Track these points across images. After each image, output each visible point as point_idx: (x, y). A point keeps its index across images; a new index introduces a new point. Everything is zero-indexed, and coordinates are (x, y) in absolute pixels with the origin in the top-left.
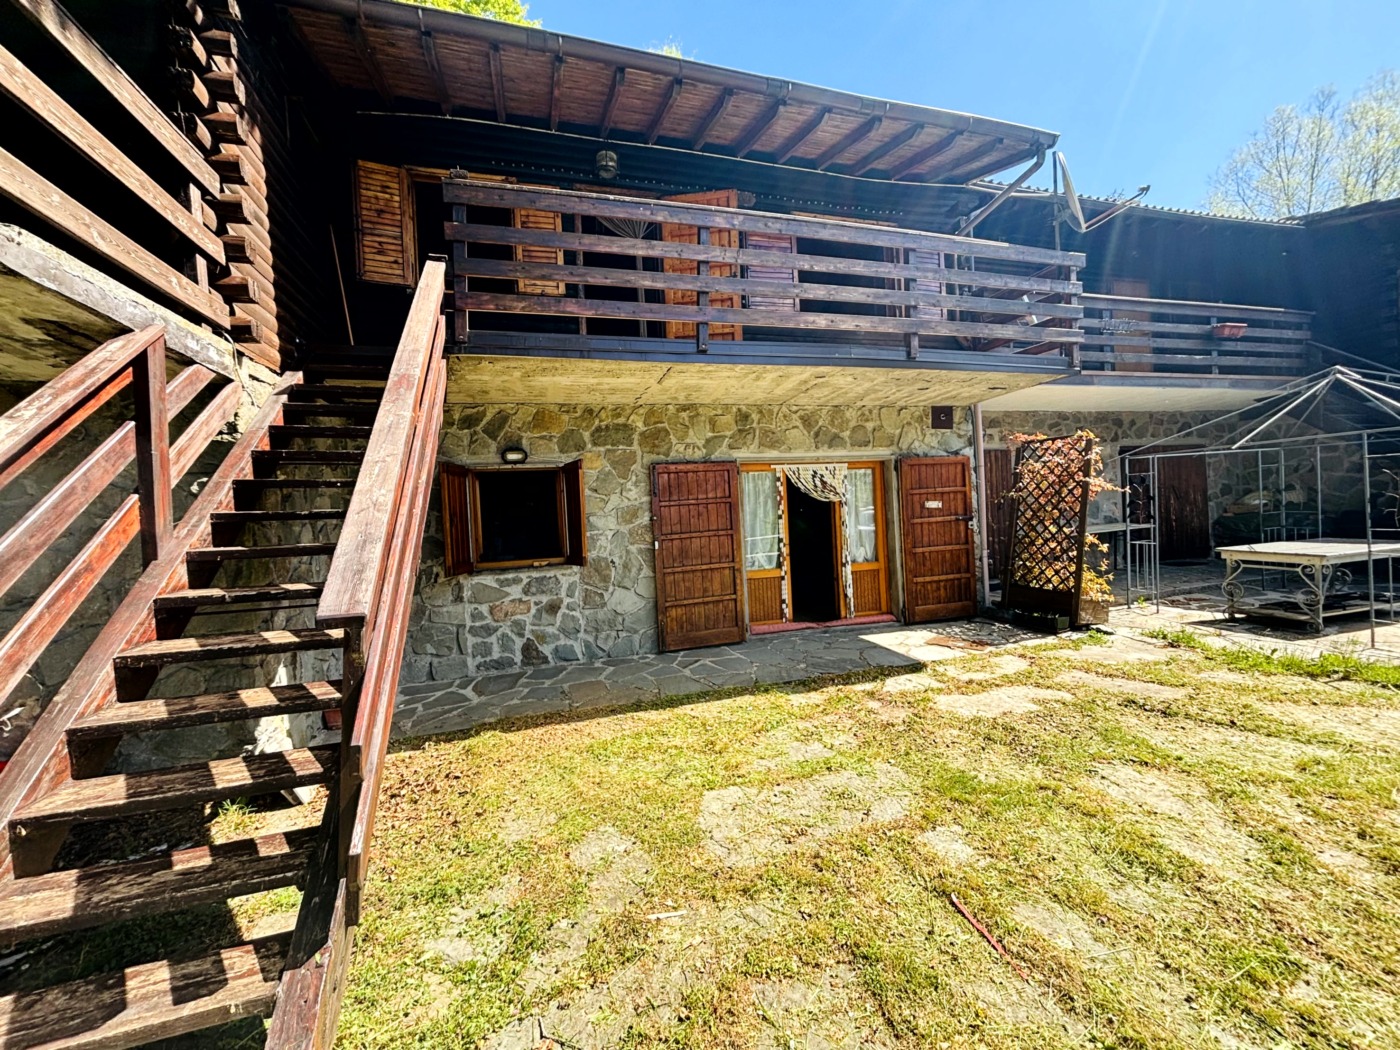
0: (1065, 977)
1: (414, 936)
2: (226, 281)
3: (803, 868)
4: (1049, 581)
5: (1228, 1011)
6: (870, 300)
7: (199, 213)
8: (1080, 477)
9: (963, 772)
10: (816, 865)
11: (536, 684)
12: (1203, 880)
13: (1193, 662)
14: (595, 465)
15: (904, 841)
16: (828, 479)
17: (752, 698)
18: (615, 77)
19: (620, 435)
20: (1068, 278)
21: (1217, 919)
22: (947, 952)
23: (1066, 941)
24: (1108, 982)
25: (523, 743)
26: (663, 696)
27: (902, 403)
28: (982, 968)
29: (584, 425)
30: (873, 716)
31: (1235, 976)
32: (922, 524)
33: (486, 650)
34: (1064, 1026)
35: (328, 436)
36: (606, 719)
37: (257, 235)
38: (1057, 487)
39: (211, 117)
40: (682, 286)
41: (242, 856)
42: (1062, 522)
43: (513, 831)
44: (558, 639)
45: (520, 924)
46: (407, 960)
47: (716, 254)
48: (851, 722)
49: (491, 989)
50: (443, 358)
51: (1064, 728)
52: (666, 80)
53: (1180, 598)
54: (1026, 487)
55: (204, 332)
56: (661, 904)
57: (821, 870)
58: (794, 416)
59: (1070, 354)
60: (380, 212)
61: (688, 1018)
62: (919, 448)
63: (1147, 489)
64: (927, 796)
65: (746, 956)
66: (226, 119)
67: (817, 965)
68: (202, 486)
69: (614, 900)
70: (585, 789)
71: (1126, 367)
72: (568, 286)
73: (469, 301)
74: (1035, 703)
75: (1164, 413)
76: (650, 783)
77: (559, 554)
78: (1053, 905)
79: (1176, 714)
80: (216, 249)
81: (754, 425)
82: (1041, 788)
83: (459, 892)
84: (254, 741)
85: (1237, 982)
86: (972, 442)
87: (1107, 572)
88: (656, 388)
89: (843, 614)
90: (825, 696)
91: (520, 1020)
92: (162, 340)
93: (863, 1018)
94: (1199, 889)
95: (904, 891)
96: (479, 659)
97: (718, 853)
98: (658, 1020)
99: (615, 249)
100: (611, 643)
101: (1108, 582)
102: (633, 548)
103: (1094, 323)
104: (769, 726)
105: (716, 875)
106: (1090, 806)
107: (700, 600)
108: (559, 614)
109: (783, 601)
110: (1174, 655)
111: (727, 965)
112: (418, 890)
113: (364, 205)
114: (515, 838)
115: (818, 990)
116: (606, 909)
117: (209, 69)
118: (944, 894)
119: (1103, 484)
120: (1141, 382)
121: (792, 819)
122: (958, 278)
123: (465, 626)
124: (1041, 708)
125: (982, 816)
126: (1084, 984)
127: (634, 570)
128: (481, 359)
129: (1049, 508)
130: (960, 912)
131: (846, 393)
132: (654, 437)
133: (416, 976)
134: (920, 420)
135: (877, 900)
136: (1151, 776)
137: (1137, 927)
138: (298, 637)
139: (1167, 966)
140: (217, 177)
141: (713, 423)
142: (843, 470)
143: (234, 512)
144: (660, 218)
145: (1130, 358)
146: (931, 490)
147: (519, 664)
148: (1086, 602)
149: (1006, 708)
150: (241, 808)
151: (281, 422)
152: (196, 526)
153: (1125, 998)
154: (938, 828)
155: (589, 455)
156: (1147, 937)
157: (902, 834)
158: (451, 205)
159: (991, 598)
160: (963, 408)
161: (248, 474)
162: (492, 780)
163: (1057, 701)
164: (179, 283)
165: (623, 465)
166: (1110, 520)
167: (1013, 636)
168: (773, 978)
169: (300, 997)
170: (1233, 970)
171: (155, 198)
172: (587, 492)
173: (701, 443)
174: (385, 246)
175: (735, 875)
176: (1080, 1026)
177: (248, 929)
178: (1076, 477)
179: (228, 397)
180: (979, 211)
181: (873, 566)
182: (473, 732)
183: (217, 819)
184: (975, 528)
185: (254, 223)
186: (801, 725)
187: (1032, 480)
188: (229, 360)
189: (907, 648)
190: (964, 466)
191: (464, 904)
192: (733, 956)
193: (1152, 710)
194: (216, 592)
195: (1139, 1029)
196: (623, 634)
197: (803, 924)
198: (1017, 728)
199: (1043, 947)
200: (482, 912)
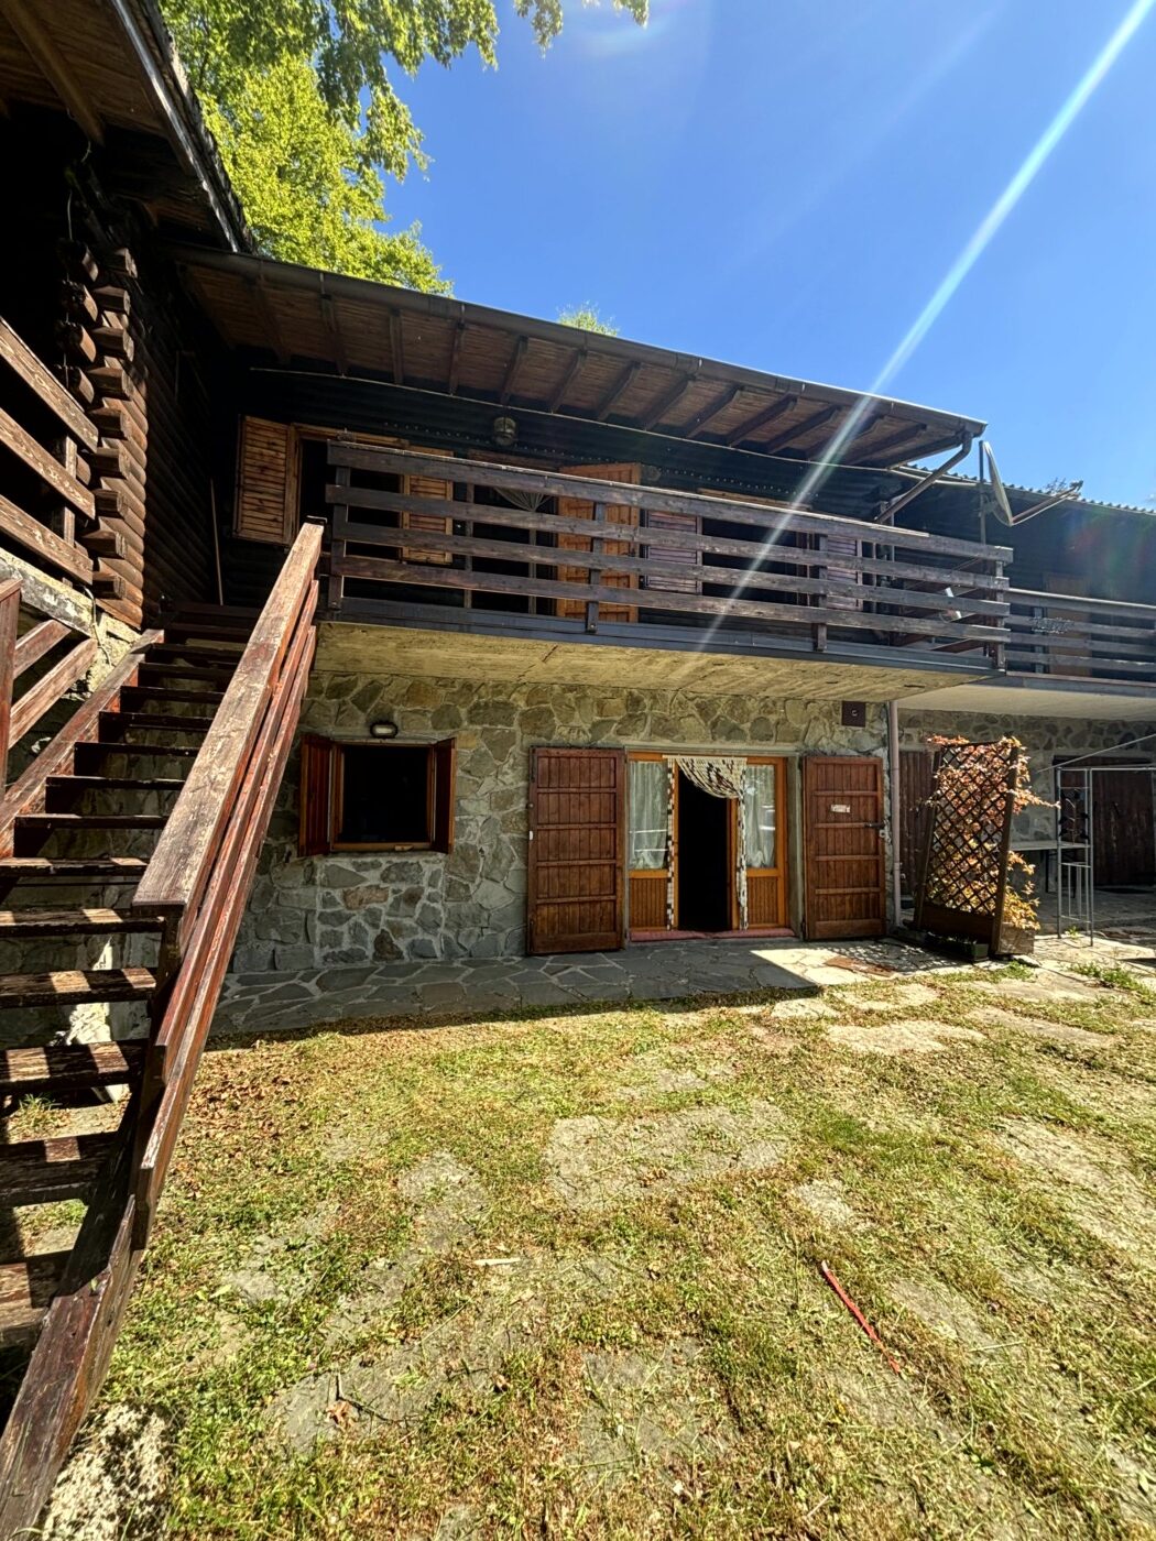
0: (943, 1373)
1: (212, 1266)
2: (94, 535)
3: (656, 1216)
4: (967, 901)
5: (1130, 1430)
6: (775, 587)
7: (72, 467)
8: (1003, 788)
9: (851, 1117)
10: (672, 1215)
11: (388, 981)
12: (1115, 1267)
13: (1127, 1006)
14: (470, 745)
15: (774, 1194)
16: (724, 773)
17: (623, 1015)
18: (517, 346)
19: (500, 713)
20: (994, 574)
21: (1126, 1315)
22: (811, 1333)
23: (949, 1329)
24: (992, 1382)
25: (364, 1048)
26: (524, 1005)
27: (809, 696)
28: (849, 1354)
29: (462, 700)
30: (757, 1044)
31: (1140, 1387)
32: (827, 829)
33: (335, 939)
34: (936, 1432)
35: (185, 701)
36: (458, 1028)
37: (131, 490)
38: (978, 797)
39: (97, 371)
40: (573, 562)
41: (28, 1160)
42: (984, 837)
43: (338, 1150)
44: (416, 933)
45: (332, 1260)
46: (199, 1294)
47: (611, 531)
48: (731, 1049)
49: (289, 1335)
50: (313, 624)
51: (971, 1074)
52: (570, 350)
53: (1119, 930)
54: (944, 796)
55: (63, 588)
56: (492, 1248)
57: (677, 1222)
58: (690, 704)
59: (994, 656)
60: (263, 469)
61: (505, 1388)
62: (826, 745)
63: (1081, 805)
64: (806, 1142)
65: (580, 1318)
66: (111, 374)
67: (660, 1336)
68: (44, 745)
69: (441, 1238)
70: (424, 1107)
71: (1061, 670)
72: (454, 556)
73: (346, 566)
74: (941, 1042)
75: (1104, 722)
76: (497, 1105)
77: (423, 837)
78: (938, 1284)
79: (1102, 1066)
80: (85, 502)
81: (646, 711)
82: (938, 1143)
83: (268, 1217)
84: (67, 1027)
85: (1143, 1394)
86: (886, 742)
87: (1032, 896)
88: (539, 666)
89: (735, 924)
90: (705, 1018)
91: (317, 1375)
92: (17, 594)
93: (706, 1404)
94: (1109, 1277)
95: (768, 1254)
96: (327, 949)
97: (564, 1192)
98: (471, 1388)
99: (504, 521)
100: (473, 940)
101: (1033, 907)
102: (505, 837)
103: (1023, 620)
104: (638, 1050)
105: (558, 1218)
106: (992, 1169)
107: (576, 899)
108: (419, 905)
109: (669, 906)
110: (1104, 995)
111: (557, 1326)
112: (223, 1211)
113: (248, 461)
114: (340, 1158)
115: (657, 1366)
116: (430, 1250)
117: (99, 323)
118: (813, 1261)
119: (1030, 797)
120: (1077, 687)
121: (651, 1159)
122: (873, 568)
123: (314, 911)
124: (947, 1048)
125: (866, 1171)
126: (964, 1383)
127: (504, 861)
128: (354, 627)
129: (969, 821)
130: (830, 1284)
131: (747, 682)
132: (536, 718)
133: (207, 1314)
134: (829, 715)
135: (737, 1262)
136: (1065, 1138)
137: (1032, 1318)
138: (122, 917)
139: (1063, 1368)
140: (96, 430)
141: (601, 705)
142: (741, 765)
143: (73, 776)
144: (553, 491)
145: (1063, 659)
146: (839, 793)
147: (371, 957)
148: (1008, 928)
149: (908, 1044)
150: (44, 1102)
151: (135, 684)
152: (29, 790)
153: (1010, 1402)
154: (815, 1182)
155: (464, 733)
156: (1043, 1331)
157: (773, 1186)
158: (333, 468)
159: (902, 916)
160: (878, 705)
161: (93, 737)
162: (323, 1089)
163: (965, 1041)
164: (43, 537)
165: (500, 746)
166: (1040, 837)
167: (924, 962)
168: (608, 1348)
169: (69, 1328)
170: (1139, 1378)
171: (27, 451)
172: (459, 773)
173: (586, 727)
174: (266, 504)
175: (579, 1220)
176: (955, 1434)
177: (31, 1243)
178: (1000, 788)
179: (81, 654)
180: (900, 497)
181: (771, 873)
182: (310, 1032)
183: (17, 1113)
184: (887, 837)
185: (130, 477)
186: (674, 1050)
187: (951, 787)
188: (86, 616)
189: (802, 969)
190: (876, 768)
191: (272, 1231)
192: (565, 1316)
193: (1074, 1060)
194: (41, 863)
195: (1022, 1443)
196: (487, 932)
197: (649, 1284)
198: (918, 1069)
199: (921, 1335)
200: (291, 1243)
